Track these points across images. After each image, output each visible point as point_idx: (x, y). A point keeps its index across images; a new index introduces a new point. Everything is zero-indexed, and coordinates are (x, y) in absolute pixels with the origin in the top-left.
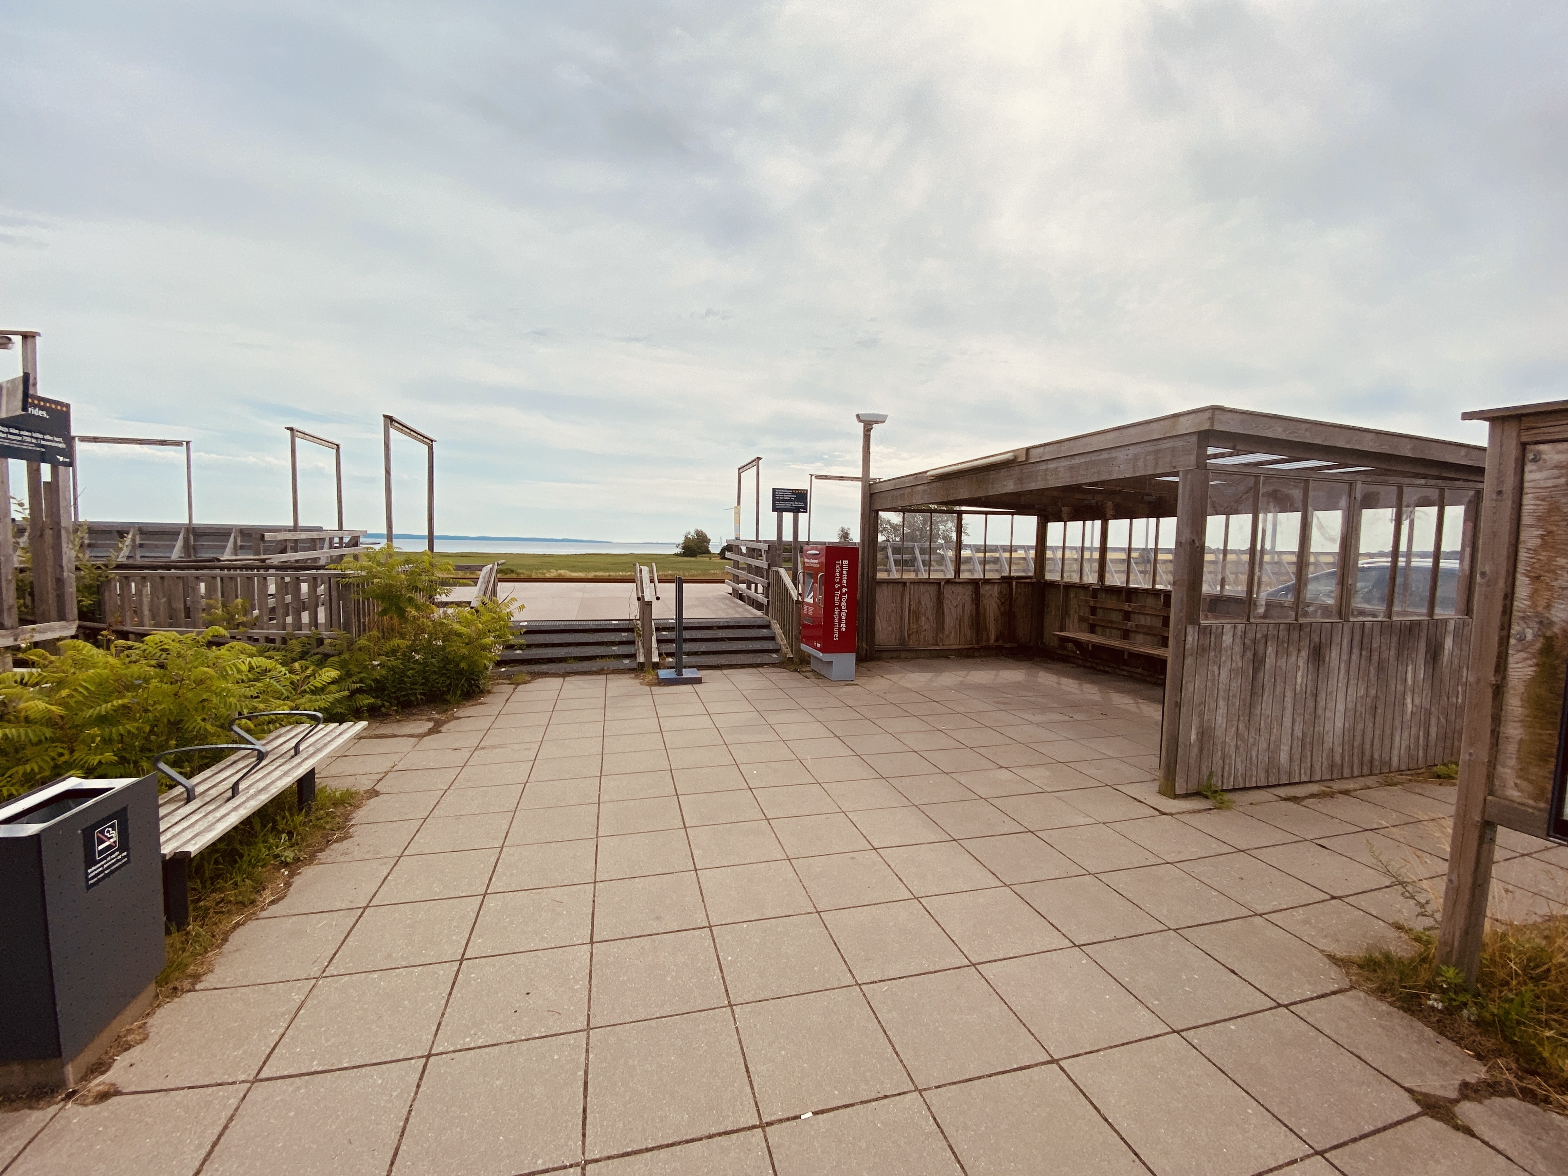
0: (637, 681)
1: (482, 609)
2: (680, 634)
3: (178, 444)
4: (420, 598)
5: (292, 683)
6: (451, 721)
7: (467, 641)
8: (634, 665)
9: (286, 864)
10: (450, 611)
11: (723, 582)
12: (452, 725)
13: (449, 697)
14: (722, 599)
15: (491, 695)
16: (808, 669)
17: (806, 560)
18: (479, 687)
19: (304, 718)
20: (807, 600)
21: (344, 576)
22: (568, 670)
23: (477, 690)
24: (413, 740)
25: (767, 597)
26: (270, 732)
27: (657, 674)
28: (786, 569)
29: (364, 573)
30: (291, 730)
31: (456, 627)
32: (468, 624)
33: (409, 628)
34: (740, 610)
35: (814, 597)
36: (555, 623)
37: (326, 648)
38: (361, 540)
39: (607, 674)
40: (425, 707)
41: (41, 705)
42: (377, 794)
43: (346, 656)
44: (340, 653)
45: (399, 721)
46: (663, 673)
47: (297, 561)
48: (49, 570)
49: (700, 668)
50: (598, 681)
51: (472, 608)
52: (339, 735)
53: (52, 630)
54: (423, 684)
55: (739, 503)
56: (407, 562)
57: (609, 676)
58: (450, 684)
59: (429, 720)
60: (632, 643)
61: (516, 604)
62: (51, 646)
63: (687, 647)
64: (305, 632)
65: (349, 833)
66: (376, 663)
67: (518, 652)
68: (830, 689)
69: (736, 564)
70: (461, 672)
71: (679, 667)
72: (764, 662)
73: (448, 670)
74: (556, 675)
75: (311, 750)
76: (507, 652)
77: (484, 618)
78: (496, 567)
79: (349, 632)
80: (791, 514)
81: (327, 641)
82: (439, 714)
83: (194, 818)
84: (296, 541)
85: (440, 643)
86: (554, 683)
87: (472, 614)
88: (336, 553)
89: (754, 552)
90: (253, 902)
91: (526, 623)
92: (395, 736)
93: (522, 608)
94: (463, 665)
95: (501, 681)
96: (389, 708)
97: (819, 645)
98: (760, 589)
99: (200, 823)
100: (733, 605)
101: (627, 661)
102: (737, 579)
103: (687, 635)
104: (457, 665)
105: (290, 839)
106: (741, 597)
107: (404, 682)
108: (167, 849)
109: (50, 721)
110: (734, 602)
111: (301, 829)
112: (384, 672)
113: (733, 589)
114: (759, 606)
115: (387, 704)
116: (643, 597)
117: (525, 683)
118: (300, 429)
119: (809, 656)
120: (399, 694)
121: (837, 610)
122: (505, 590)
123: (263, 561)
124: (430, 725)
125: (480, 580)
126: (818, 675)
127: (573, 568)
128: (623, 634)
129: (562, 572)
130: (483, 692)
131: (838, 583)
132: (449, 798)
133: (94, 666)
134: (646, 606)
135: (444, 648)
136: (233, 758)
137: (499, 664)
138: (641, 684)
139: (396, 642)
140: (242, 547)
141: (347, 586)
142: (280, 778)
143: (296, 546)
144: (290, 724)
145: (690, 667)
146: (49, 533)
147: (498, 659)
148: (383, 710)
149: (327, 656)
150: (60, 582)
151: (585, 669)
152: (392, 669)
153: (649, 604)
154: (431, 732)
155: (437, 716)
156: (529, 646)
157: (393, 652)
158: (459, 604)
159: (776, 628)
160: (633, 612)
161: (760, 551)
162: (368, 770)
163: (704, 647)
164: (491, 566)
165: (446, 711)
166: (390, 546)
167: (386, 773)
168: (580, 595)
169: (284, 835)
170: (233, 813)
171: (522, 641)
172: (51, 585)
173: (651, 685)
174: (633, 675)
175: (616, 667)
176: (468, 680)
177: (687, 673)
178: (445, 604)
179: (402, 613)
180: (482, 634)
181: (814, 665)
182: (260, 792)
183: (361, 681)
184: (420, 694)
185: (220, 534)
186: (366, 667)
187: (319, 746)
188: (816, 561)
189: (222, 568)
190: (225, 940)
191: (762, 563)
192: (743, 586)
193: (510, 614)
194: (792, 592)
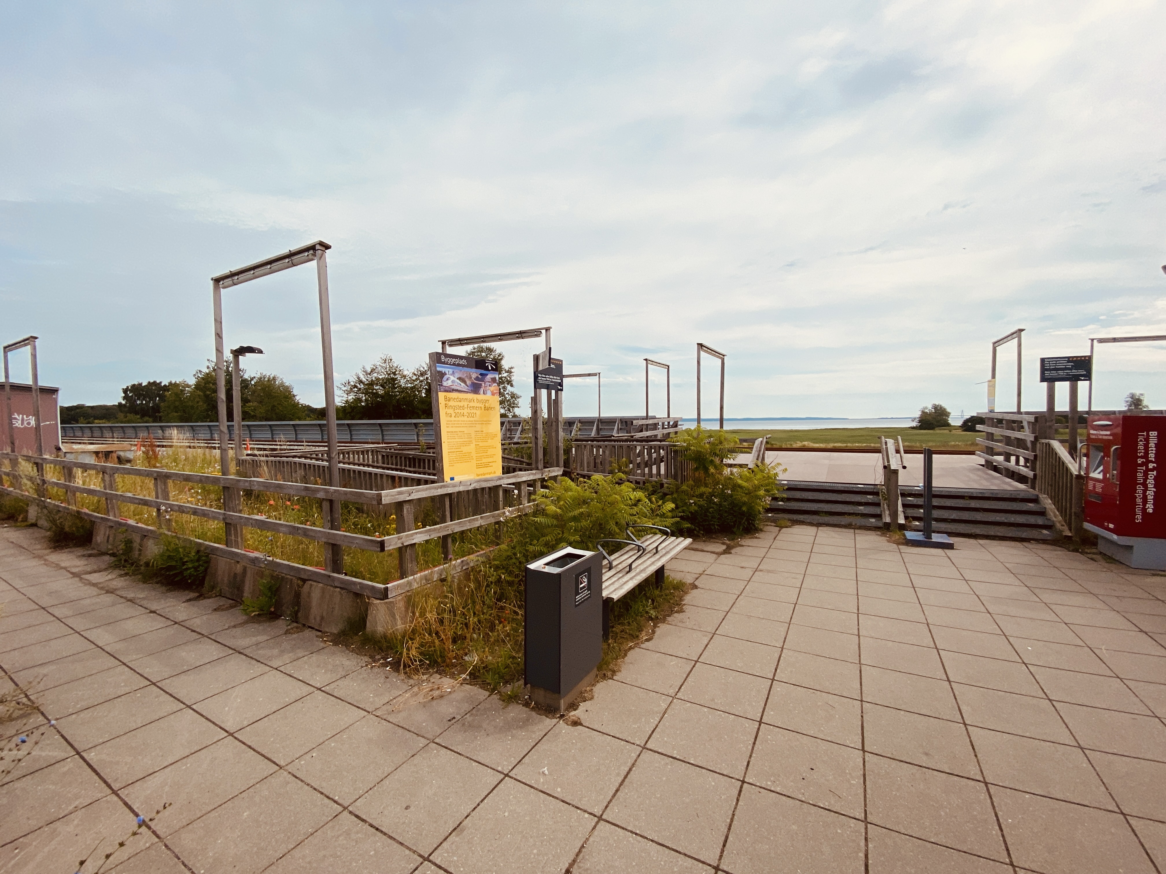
0: (883, 538)
1: (756, 470)
2: (929, 501)
3: (595, 375)
4: (717, 460)
5: (651, 509)
6: (736, 547)
7: (747, 492)
8: (880, 524)
9: (651, 618)
10: (735, 470)
11: (972, 453)
12: (738, 550)
13: (735, 530)
14: (973, 470)
15: (763, 533)
16: (1094, 551)
17: (1092, 432)
18: (754, 526)
19: (657, 531)
20: (1092, 475)
21: (675, 446)
22: (820, 521)
23: (753, 528)
24: (715, 556)
25: (1033, 469)
26: (643, 537)
27: (904, 535)
28: (1062, 441)
29: (685, 444)
30: (651, 537)
31: (740, 482)
32: (748, 480)
33: (710, 480)
34: (997, 482)
35: (1105, 472)
36: (809, 483)
37: (665, 490)
38: (679, 423)
39: (854, 529)
40: (719, 535)
41: (554, 508)
42: (696, 587)
43: (675, 495)
44: (672, 494)
45: (704, 541)
46: (910, 535)
47: (647, 437)
48: (554, 442)
49: (950, 534)
50: (848, 534)
51: (750, 469)
52: (677, 545)
53: (554, 471)
54: (718, 519)
55: (994, 376)
56: (710, 437)
57: (857, 531)
58: (736, 521)
59: (723, 544)
60: (878, 505)
61: (781, 468)
62: (554, 478)
63: (936, 513)
64: (654, 479)
65: (683, 609)
66: (692, 501)
67: (781, 503)
68: (1129, 578)
69: (990, 436)
70: (743, 514)
71: (928, 531)
72: (1031, 537)
73: (735, 511)
74: (811, 524)
75: (664, 551)
76: (773, 502)
77: (758, 476)
78: (765, 440)
79: (677, 481)
80: (1067, 384)
81: (666, 485)
82: (729, 540)
83: (614, 579)
84: (647, 425)
85: (729, 492)
86: (811, 530)
87: (749, 473)
88: (666, 431)
89: (1015, 424)
90: (637, 636)
91: (786, 482)
92: (703, 551)
93: (785, 470)
94: (744, 509)
95: (770, 523)
96: (699, 532)
97: (1111, 526)
98: (1022, 461)
99: (616, 583)
100: (985, 476)
101: (873, 520)
102: (991, 451)
103: (935, 502)
104: (741, 507)
105: (653, 603)
106: (996, 469)
107: (706, 516)
108: (605, 594)
109: (556, 516)
110: (987, 474)
111: (658, 599)
112: (696, 508)
113: (987, 461)
114: (1021, 479)
115: (697, 529)
116: (889, 465)
117: (787, 527)
118: (651, 359)
119: (1096, 536)
120: (704, 523)
121: (1140, 489)
122: (771, 457)
123: (632, 437)
124: (724, 547)
125: (754, 449)
126: (1110, 559)
127: (814, 440)
128: (868, 497)
129: (806, 443)
130: (758, 530)
131: (1141, 457)
132: (741, 601)
133: (571, 490)
134: (891, 474)
135: (731, 496)
136: (627, 548)
137: (768, 510)
138: (889, 541)
139: (703, 489)
140: (621, 429)
141: (676, 452)
142: (650, 565)
143: (647, 427)
144: (651, 533)
145: (938, 532)
146: (554, 424)
147: (768, 507)
148: (695, 532)
149: (665, 494)
150: (558, 448)
151: (835, 523)
152: (700, 506)
153: (896, 472)
154: (725, 552)
155: (728, 542)
156: (789, 500)
157: (701, 495)
158: (741, 466)
159: (1047, 503)
160: (878, 478)
161: (1021, 422)
162: (690, 570)
163: (954, 515)
164: (761, 439)
165: (733, 539)
166: (699, 426)
167: (701, 574)
168: (827, 462)
169: (650, 600)
170: (631, 581)
171: (785, 496)
172: (554, 450)
173: (898, 544)
174: (879, 533)
175: (863, 524)
176: (748, 520)
177: (936, 538)
178: (731, 466)
179: (706, 470)
180: (757, 488)
181: (1102, 546)
182: (641, 571)
183: (683, 512)
184: (717, 525)
185: (610, 422)
186: (686, 503)
187: (668, 549)
188: (1108, 433)
189: (615, 441)
190: (626, 655)
191: (1027, 435)
192: (1001, 458)
193: (776, 474)
194: (1070, 466)
